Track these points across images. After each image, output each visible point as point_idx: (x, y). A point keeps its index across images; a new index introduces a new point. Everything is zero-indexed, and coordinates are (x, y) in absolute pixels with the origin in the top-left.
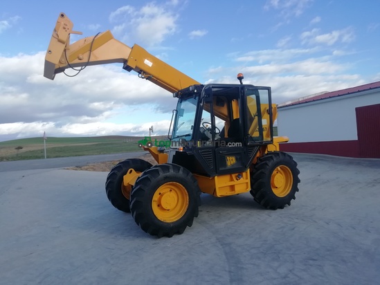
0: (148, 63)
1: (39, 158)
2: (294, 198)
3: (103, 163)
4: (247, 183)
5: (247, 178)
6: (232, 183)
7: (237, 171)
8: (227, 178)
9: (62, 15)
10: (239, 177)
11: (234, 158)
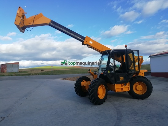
0: (91, 42)
1: (50, 74)
3: (73, 77)
4: (128, 88)
5: (128, 86)
6: (122, 87)
7: (124, 83)
8: (120, 85)
10: (125, 85)
11: (123, 78)
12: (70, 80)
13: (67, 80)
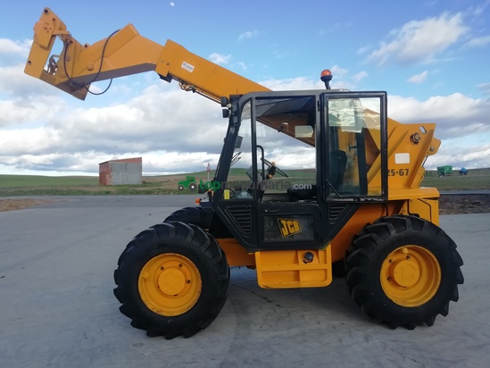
0: (188, 67)
4: (326, 270)
5: (325, 262)
6: (296, 267)
9: (46, 11)
10: (308, 258)
11: (295, 223)
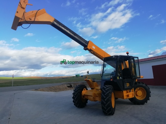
1: (9, 86)
2: (149, 100)
3: (46, 88)
4: (133, 94)
5: (133, 92)
6: (128, 94)
10: (130, 92)
11: (129, 84)
12: (44, 91)
13: (40, 91)
